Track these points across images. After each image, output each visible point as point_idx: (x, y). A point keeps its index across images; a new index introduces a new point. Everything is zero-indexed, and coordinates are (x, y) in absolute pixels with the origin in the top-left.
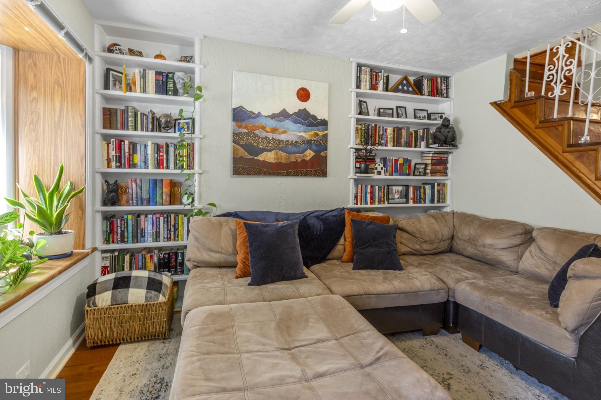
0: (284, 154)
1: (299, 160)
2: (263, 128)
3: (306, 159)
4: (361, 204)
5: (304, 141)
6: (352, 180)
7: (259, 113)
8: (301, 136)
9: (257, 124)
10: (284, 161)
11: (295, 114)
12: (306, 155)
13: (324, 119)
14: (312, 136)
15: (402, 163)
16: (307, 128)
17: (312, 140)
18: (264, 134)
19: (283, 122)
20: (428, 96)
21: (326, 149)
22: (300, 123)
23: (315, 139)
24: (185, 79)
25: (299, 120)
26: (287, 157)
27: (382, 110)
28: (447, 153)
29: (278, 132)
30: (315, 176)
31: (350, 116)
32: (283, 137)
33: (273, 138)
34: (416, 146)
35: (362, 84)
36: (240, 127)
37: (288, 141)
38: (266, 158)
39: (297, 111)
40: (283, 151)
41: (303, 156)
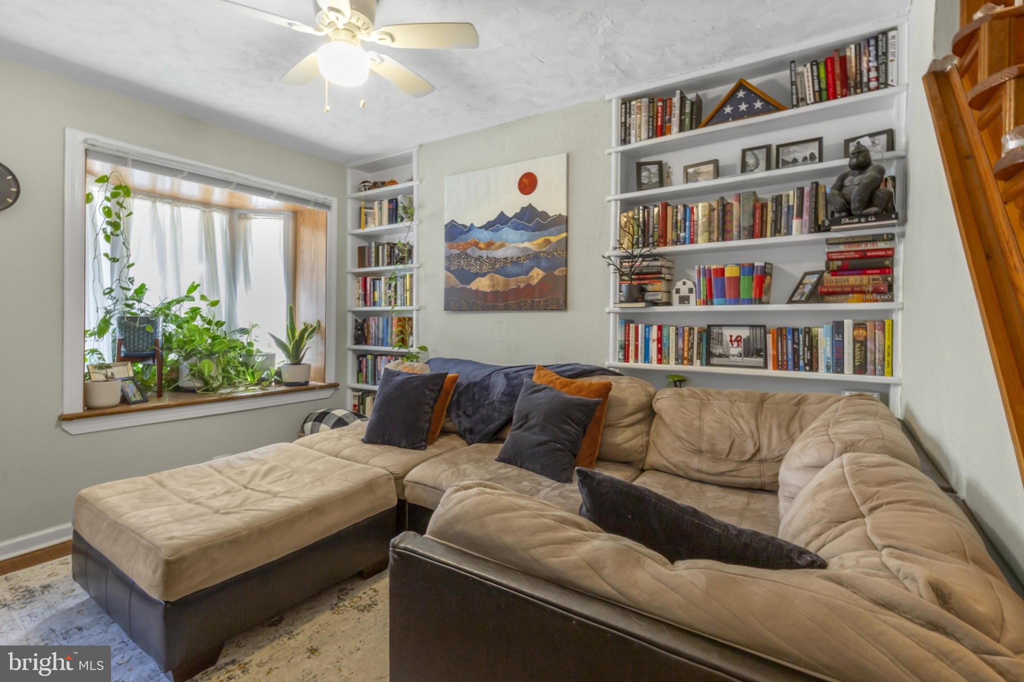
0: (500, 279)
1: (522, 285)
2: (476, 244)
3: (531, 283)
4: (636, 360)
5: (529, 255)
6: (612, 315)
7: (472, 225)
8: (525, 248)
9: (469, 241)
10: (500, 289)
11: (516, 216)
12: (531, 277)
13: (560, 214)
14: (540, 245)
15: (738, 275)
16: (533, 233)
17: (540, 252)
18: (478, 253)
19: (500, 232)
21: (565, 263)
22: (523, 229)
23: (544, 249)
24: (404, 202)
25: (521, 224)
26: (506, 282)
27: (692, 170)
28: (891, 238)
29: (493, 247)
30: (545, 310)
31: (608, 198)
32: (500, 254)
33: (487, 256)
34: (776, 232)
35: (633, 132)
36: (451, 248)
37: (506, 258)
38: (480, 285)
39: (518, 211)
40: (500, 275)
41: (528, 279)
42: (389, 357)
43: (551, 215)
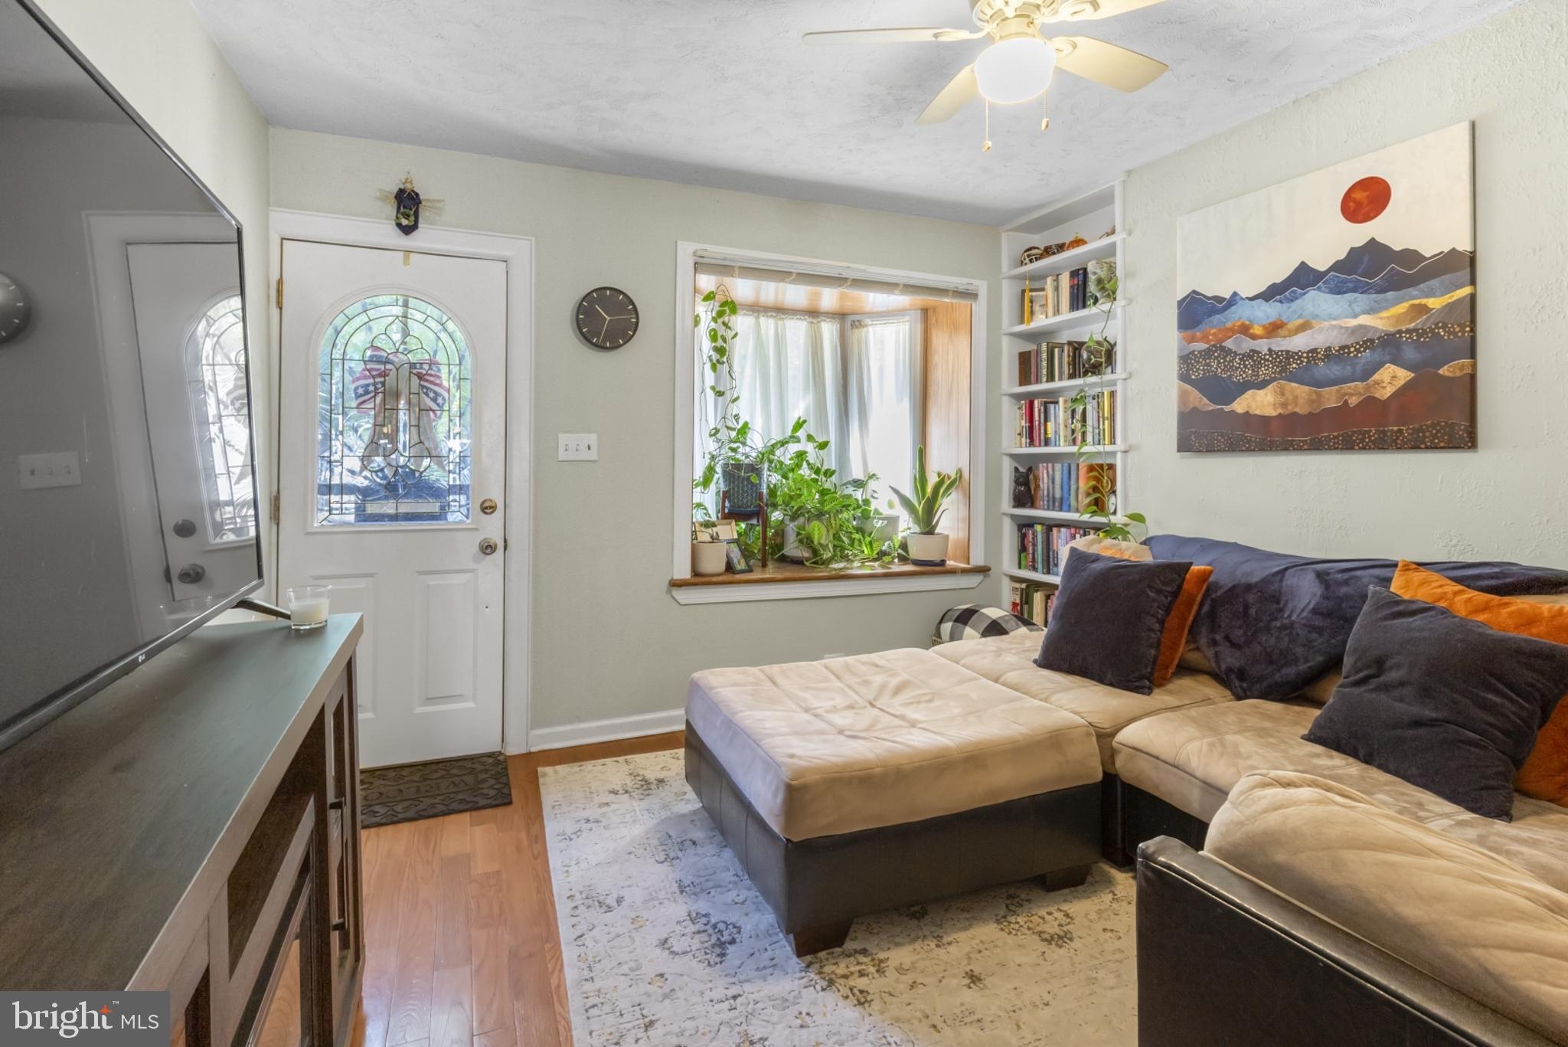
0: (1301, 391)
1: (1353, 401)
2: (1245, 330)
3: (1377, 395)
5: (1372, 341)
7: (1235, 294)
8: (1361, 327)
9: (1229, 325)
10: (1302, 409)
11: (1338, 266)
12: (1377, 383)
13: (1456, 250)
14: (1399, 319)
16: (1381, 296)
17: (1400, 332)
18: (1247, 345)
19: (1298, 302)
21: (1472, 351)
22: (1354, 290)
23: (1412, 325)
24: (1098, 271)
25: (1350, 281)
26: (1314, 396)
29: (1282, 332)
32: (1299, 343)
33: (1270, 350)
36: (1191, 340)
37: (1314, 351)
38: (1253, 405)
39: (1342, 256)
40: (1301, 382)
41: (1368, 388)
42: (1073, 530)
43: (1428, 255)
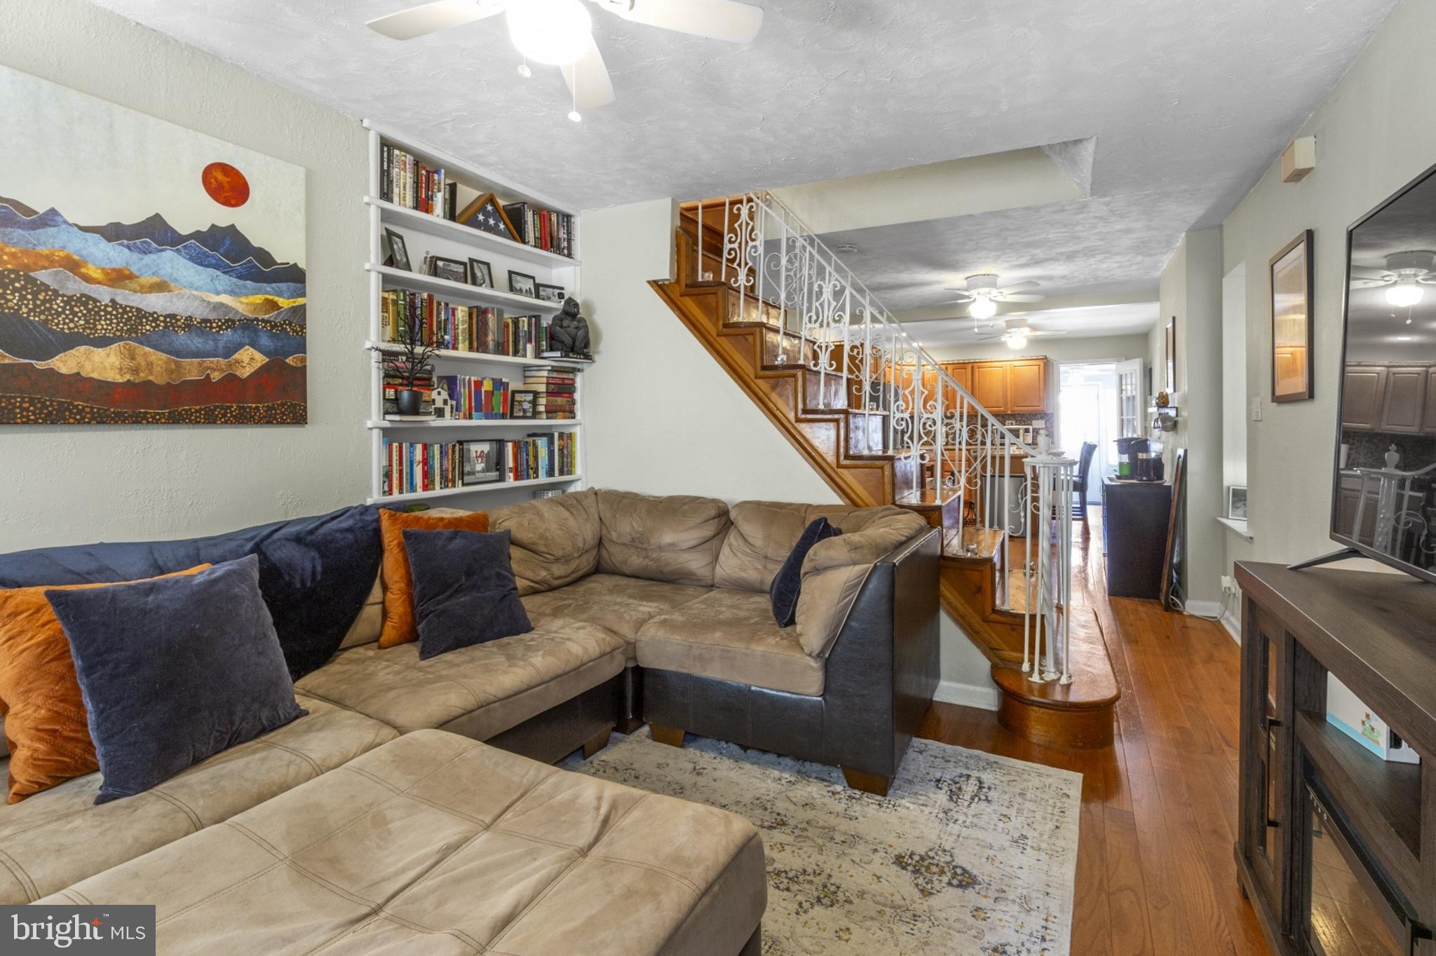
0: (158, 357)
1: (216, 376)
2: (72, 265)
3: (238, 374)
4: (401, 492)
5: (233, 322)
6: (375, 432)
7: (53, 211)
8: (222, 305)
9: (43, 250)
10: (158, 378)
11: (197, 235)
12: (237, 362)
13: (295, 264)
14: (256, 308)
15: (491, 389)
16: (241, 282)
17: (257, 319)
18: (79, 287)
19: (154, 257)
20: (535, 246)
21: (302, 348)
22: (216, 267)
23: (266, 317)
25: (213, 256)
26: (173, 366)
27: (440, 263)
28: (574, 371)
30: (269, 423)
31: (367, 266)
32: (155, 303)
33: (113, 301)
34: (516, 353)
35: (396, 190)
37: (173, 316)
39: (205, 229)
40: (156, 347)
41: (230, 365)
43: (279, 261)
